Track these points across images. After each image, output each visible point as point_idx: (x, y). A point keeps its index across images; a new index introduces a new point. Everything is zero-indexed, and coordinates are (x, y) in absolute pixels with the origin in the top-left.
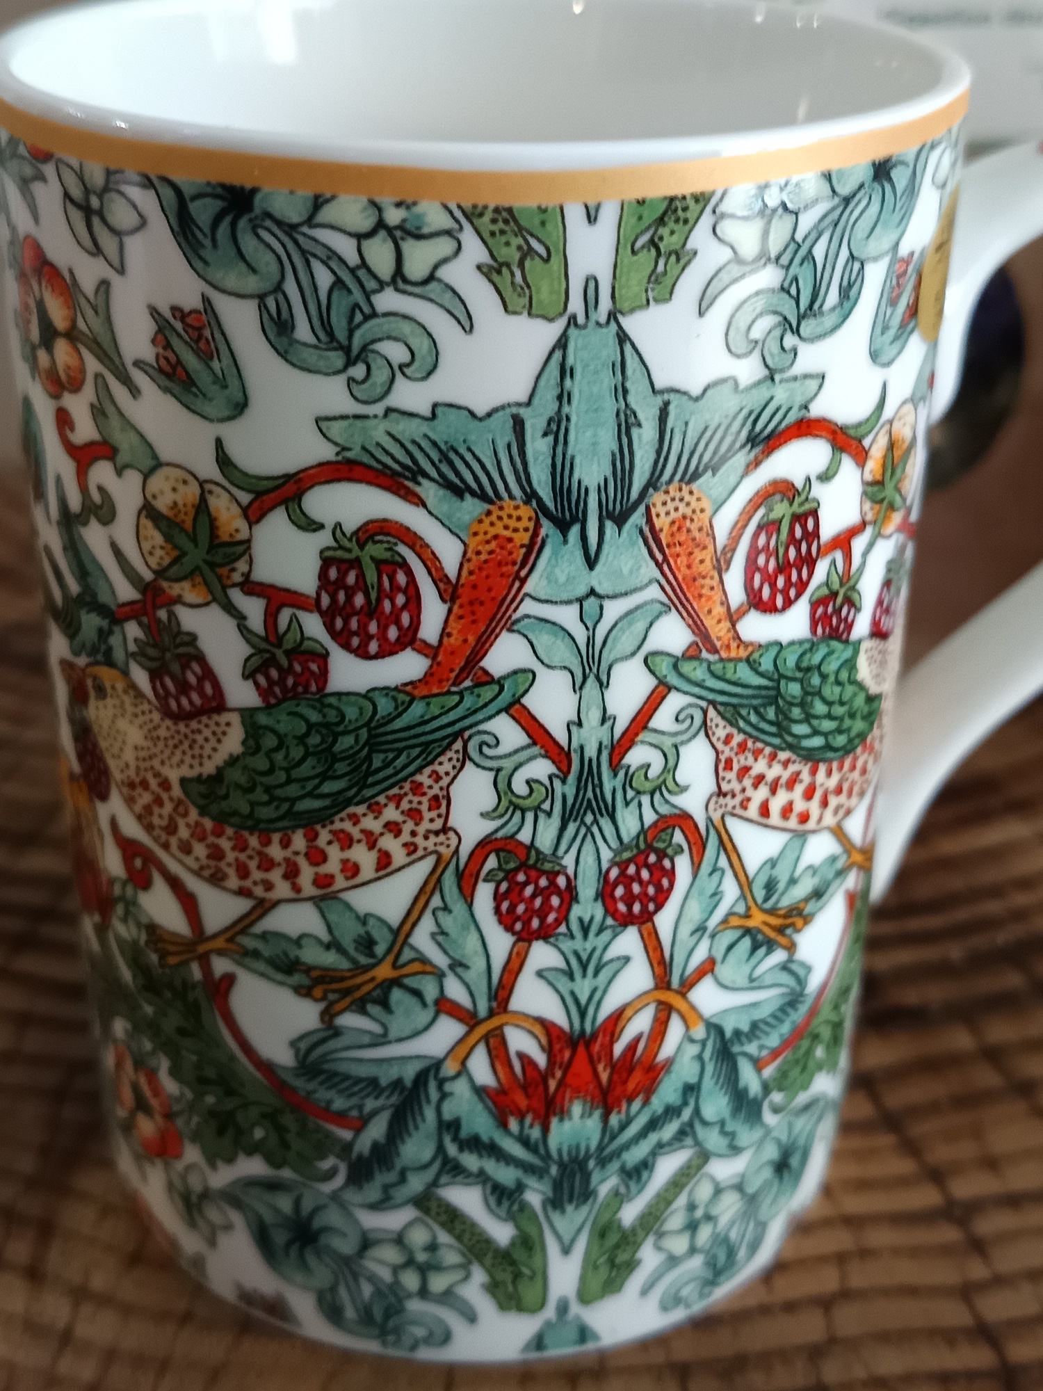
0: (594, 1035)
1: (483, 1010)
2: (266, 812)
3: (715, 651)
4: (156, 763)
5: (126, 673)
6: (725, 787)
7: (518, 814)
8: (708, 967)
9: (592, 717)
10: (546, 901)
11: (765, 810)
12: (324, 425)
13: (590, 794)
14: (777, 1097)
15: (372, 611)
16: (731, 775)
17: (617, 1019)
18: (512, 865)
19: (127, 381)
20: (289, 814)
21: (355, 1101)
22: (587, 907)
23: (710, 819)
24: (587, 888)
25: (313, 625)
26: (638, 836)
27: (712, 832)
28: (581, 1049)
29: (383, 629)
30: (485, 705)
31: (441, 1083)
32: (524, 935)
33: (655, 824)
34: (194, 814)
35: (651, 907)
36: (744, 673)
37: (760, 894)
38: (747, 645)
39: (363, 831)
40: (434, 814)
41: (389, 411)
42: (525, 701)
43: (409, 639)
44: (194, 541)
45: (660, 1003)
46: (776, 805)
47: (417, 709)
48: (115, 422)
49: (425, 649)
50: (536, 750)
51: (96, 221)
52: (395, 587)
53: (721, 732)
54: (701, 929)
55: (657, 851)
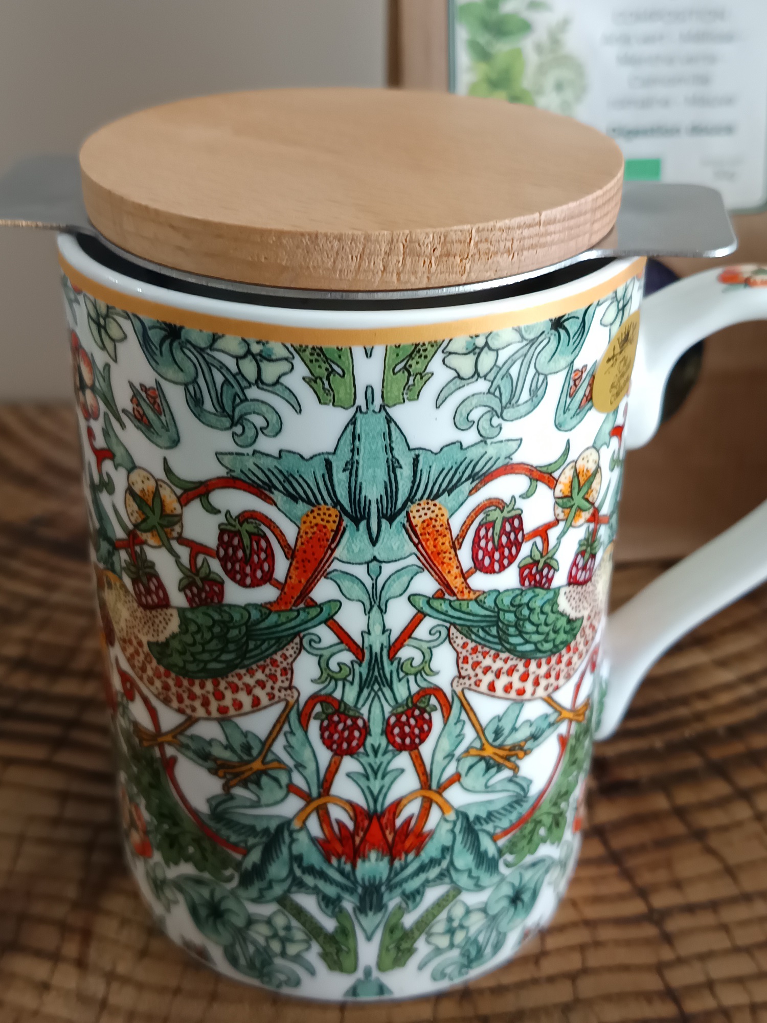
0: (383, 814)
1: (315, 793)
2: (192, 667)
3: (454, 594)
4: (136, 631)
5: (120, 578)
6: (463, 673)
7: (333, 683)
8: (456, 778)
9: (377, 629)
10: (351, 733)
11: (492, 687)
12: (220, 457)
13: (376, 673)
14: (509, 858)
15: (247, 560)
16: (468, 666)
17: (397, 806)
18: (330, 711)
19: (119, 419)
20: (204, 670)
21: (242, 838)
22: (376, 738)
23: (454, 692)
24: (376, 727)
25: (215, 566)
26: (407, 699)
27: (456, 699)
28: (375, 821)
29: (254, 572)
30: (313, 619)
31: (291, 833)
32: (339, 752)
33: (418, 693)
34: (154, 663)
35: (417, 741)
36: (474, 607)
37: (490, 736)
38: (475, 592)
39: (244, 684)
40: (284, 678)
41: (255, 452)
42: (336, 618)
43: (268, 578)
44: (153, 512)
45: (424, 797)
46: (500, 684)
47: (273, 618)
48: (114, 440)
49: (276, 584)
50: (343, 646)
51: (103, 331)
52: (260, 549)
53: (460, 640)
54: (450, 756)
55: (419, 708)
